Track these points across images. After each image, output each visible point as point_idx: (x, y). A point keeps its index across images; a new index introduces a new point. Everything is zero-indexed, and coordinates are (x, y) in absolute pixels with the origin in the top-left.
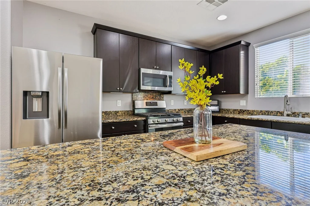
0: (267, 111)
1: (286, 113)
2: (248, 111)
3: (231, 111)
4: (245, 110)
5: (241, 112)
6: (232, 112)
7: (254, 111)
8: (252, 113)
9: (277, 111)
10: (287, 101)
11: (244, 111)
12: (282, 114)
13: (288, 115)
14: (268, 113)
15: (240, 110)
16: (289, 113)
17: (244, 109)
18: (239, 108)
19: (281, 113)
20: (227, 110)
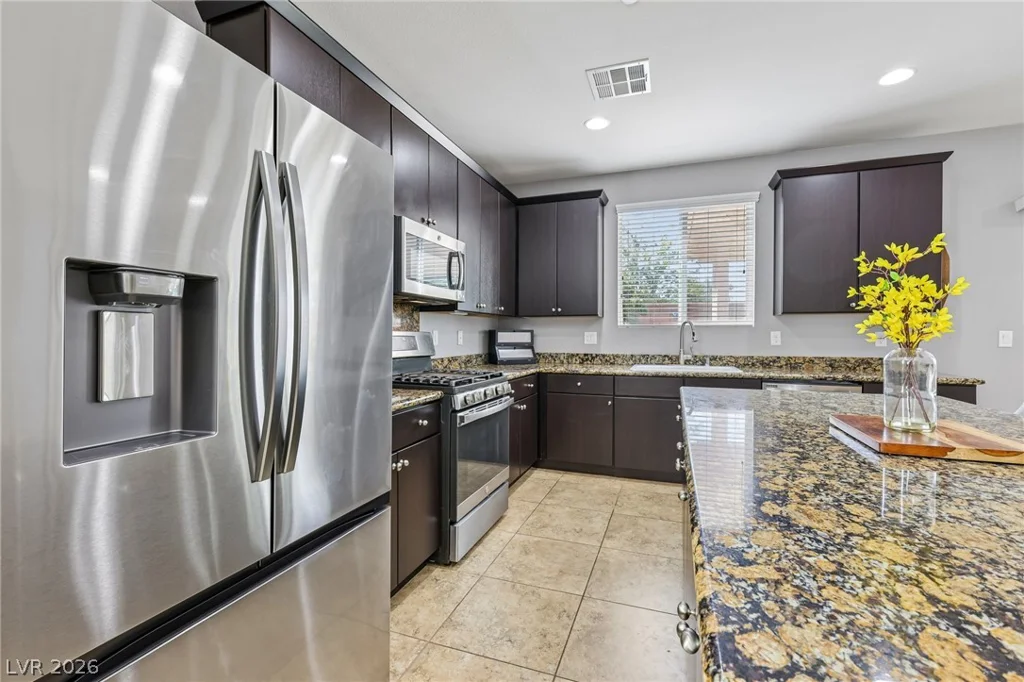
0: (644, 356)
1: (683, 358)
2: (604, 356)
3: (562, 358)
4: (597, 355)
5: (587, 360)
6: (565, 361)
7: (617, 356)
8: (612, 361)
9: (663, 354)
10: (694, 334)
11: (593, 358)
12: (674, 360)
13: (687, 362)
14: (646, 359)
15: (585, 355)
16: (689, 357)
17: (594, 352)
18: (582, 351)
19: (670, 359)
20: (551, 355)
